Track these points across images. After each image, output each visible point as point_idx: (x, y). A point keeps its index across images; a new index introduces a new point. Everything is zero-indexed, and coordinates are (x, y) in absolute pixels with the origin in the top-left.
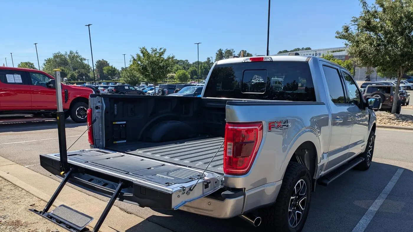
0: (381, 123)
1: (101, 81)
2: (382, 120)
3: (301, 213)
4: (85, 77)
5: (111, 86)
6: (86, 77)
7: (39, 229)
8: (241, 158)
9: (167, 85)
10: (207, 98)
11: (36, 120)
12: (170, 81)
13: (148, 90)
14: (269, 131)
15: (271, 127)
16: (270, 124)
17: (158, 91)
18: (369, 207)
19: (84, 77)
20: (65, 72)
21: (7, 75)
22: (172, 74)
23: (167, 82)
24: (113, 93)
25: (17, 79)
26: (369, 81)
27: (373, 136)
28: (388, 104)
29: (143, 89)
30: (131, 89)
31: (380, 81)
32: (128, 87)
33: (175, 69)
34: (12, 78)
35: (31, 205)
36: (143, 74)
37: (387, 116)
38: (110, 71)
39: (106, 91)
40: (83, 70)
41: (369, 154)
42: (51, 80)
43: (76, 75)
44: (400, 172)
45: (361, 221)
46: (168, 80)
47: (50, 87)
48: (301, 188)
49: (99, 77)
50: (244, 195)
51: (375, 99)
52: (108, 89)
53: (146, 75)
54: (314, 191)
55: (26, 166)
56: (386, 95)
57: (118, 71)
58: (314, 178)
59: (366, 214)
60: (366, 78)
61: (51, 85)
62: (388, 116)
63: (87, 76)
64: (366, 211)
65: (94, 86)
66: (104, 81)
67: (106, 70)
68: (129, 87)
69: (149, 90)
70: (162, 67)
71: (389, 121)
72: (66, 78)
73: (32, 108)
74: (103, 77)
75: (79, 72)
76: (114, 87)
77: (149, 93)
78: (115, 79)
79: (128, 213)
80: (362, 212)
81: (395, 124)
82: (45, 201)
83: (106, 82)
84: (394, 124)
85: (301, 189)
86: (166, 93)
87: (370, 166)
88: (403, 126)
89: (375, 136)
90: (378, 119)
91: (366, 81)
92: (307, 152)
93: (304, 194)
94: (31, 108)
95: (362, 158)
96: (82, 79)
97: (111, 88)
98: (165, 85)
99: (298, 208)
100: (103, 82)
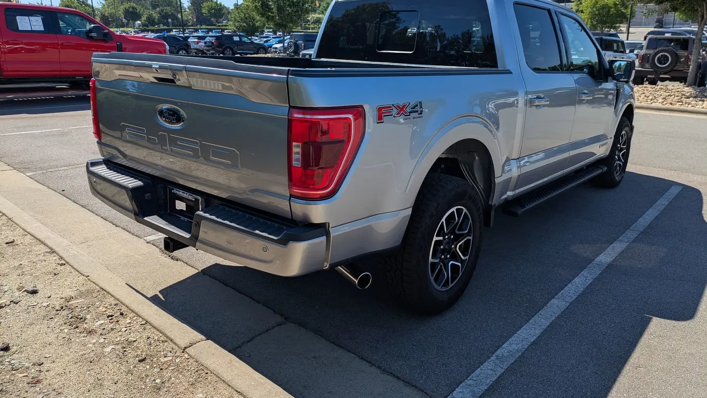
0: (665, 103)
1: (198, 27)
2: (667, 98)
3: (459, 264)
4: (172, 19)
5: (210, 36)
6: (174, 20)
7: (6, 285)
8: (320, 170)
9: (303, 35)
10: (323, 59)
11: (72, 93)
12: (315, 27)
13: (274, 43)
14: (378, 123)
15: (383, 115)
16: (380, 109)
17: (288, 45)
18: (597, 255)
19: (170, 20)
20: (138, 11)
21: (18, 18)
22: (318, 16)
23: (310, 30)
24: (213, 47)
25: (35, 24)
26: (662, 27)
27: (627, 128)
28: (683, 69)
29: (266, 41)
30: (244, 42)
31: (680, 27)
32: (238, 37)
33: (324, 7)
34: (26, 23)
35: (7, 243)
36: (263, 15)
37: (677, 90)
38: (213, 9)
39: (202, 44)
40: (168, 8)
41: (619, 159)
42: (93, 25)
43: (156, 16)
44: (674, 191)
45: (577, 280)
46: (312, 26)
47: (92, 37)
48: (459, 220)
49: (195, 20)
50: (327, 234)
51: (626, 62)
52: (205, 40)
53: (267, 18)
54: (491, 225)
55: (28, 174)
56: (681, 53)
57: (227, 9)
58: (490, 203)
59: (590, 267)
60: (656, 23)
61: (94, 34)
62: (679, 90)
63: (174, 18)
64: (590, 263)
65: (182, 35)
66: (204, 27)
67: (206, 8)
68: (240, 38)
69: (276, 43)
70: (296, 4)
71: (679, 100)
72: (139, 22)
73: (62, 73)
74: (201, 20)
75: (162, 11)
76: (215, 38)
77: (276, 48)
78: (222, 23)
79: (172, 259)
80: (583, 263)
81: (689, 104)
82: (33, 236)
83: (207, 29)
84: (687, 105)
85: (458, 222)
86: (301, 48)
87: (621, 181)
88: (703, 108)
89: (632, 128)
90: (661, 95)
91: (655, 28)
92: (477, 158)
93: (466, 232)
94: (59, 73)
95: (602, 167)
96: (167, 24)
97: (210, 39)
98: (300, 35)
99: (455, 257)
100: (201, 29)
